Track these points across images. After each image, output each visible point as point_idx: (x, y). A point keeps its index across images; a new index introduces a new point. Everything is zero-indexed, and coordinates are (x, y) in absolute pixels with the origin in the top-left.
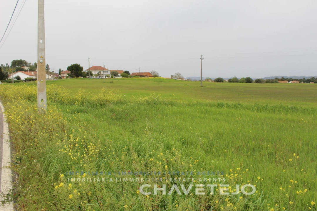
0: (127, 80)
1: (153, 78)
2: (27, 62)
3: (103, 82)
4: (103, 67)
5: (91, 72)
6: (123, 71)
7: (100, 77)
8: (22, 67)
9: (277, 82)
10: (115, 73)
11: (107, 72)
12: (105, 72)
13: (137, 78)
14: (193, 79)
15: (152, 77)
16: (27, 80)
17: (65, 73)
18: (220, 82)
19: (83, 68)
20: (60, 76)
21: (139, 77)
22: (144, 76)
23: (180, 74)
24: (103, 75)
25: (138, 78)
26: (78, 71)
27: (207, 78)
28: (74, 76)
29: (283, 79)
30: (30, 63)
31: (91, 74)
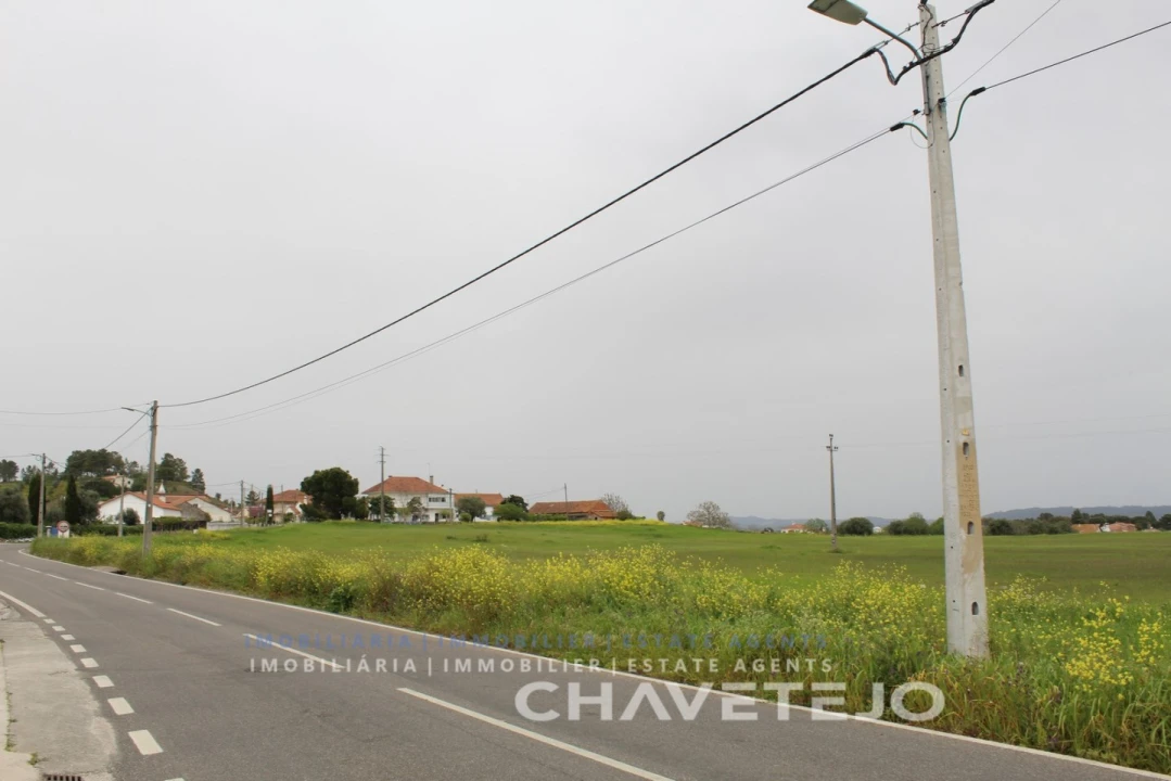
0: (519, 529)
1: (617, 521)
2: (123, 459)
3: (449, 538)
4: (428, 480)
5: (389, 499)
6: (500, 495)
7: (415, 517)
8: (107, 478)
9: (1069, 531)
10: (473, 505)
11: (443, 500)
12: (436, 500)
13: (558, 523)
15: (613, 518)
16: (157, 526)
17: (289, 498)
18: (861, 533)
19: (359, 480)
20: (269, 511)
21: (564, 520)
22: (581, 516)
23: (716, 508)
24: (426, 510)
25: (563, 522)
26: (342, 496)
28: (324, 512)
29: (1079, 517)
30: (135, 463)
31: (390, 510)
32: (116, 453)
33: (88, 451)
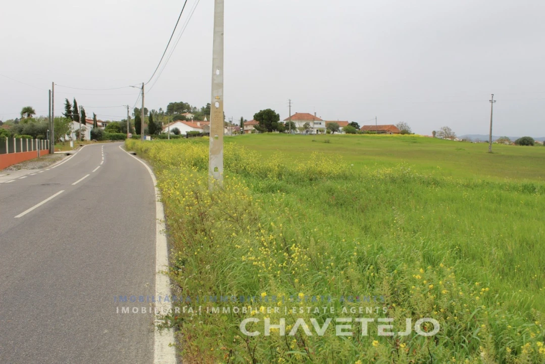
0: (354, 139)
1: (400, 135)
2: (190, 106)
3: (313, 141)
4: (314, 115)
5: (293, 123)
6: (347, 122)
7: (307, 132)
8: (183, 114)
10: (334, 126)
11: (320, 124)
12: (317, 124)
13: (372, 135)
14: (473, 139)
15: (398, 133)
16: (189, 135)
17: (250, 124)
18: (527, 144)
19: (280, 116)
20: (241, 128)
21: (375, 133)
22: (384, 132)
23: (449, 130)
24: (312, 128)
25: (373, 135)
26: (272, 122)
27: (501, 137)
28: (265, 129)
30: (195, 108)
31: (293, 127)
32: (187, 103)
33: (176, 103)
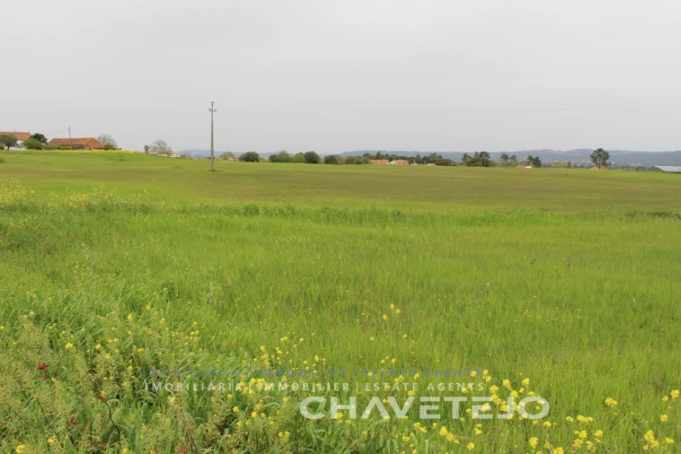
0: (39, 156)
1: (103, 151)
6: (29, 134)
9: (367, 163)
10: (9, 139)
13: (64, 151)
14: (193, 155)
15: (101, 149)
18: (252, 161)
21: (69, 149)
22: (81, 147)
25: (67, 151)
27: (225, 153)
29: (379, 156)
